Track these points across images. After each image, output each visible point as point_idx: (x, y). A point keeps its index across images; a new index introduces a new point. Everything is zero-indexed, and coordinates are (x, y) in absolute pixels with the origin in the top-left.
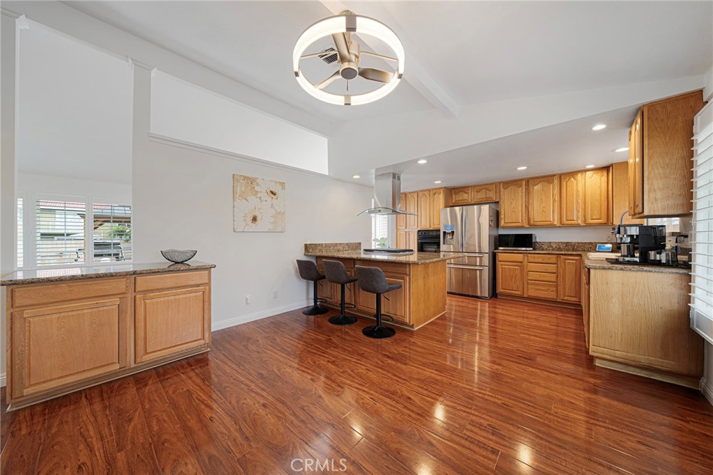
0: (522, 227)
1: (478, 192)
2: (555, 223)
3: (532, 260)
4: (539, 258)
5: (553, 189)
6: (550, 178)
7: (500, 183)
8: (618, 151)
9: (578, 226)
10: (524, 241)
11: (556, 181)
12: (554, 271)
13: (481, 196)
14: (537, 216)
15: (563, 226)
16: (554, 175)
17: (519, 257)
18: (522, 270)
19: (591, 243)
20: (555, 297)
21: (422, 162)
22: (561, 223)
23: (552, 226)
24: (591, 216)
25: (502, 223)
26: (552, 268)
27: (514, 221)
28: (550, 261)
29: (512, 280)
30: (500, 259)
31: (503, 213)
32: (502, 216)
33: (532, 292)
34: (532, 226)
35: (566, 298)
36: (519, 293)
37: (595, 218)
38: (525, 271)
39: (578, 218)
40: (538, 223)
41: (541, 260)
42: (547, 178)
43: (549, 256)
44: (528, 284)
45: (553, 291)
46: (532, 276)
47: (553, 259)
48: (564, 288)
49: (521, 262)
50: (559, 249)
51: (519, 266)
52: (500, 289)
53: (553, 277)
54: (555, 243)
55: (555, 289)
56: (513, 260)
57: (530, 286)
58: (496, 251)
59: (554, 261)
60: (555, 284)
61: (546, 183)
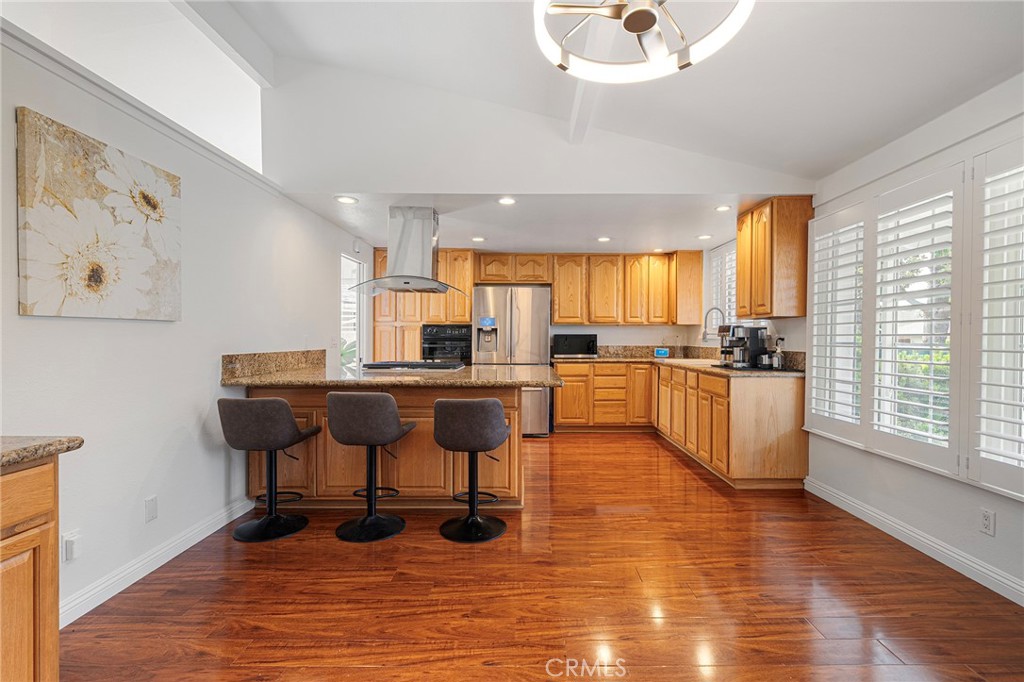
0: (581, 324)
1: (522, 264)
2: (620, 320)
3: (601, 372)
4: (607, 369)
5: (616, 274)
6: (614, 257)
7: (553, 255)
8: (701, 238)
9: (640, 325)
10: (588, 345)
11: (620, 264)
12: (623, 386)
13: (526, 271)
14: (599, 311)
15: (627, 325)
16: (618, 255)
17: (584, 368)
18: (587, 389)
19: (648, 347)
20: (624, 421)
21: (507, 201)
22: (625, 321)
23: (616, 324)
24: (654, 312)
25: (556, 318)
26: (621, 382)
27: (572, 316)
28: (619, 372)
29: (575, 402)
30: (558, 373)
31: (557, 301)
32: (558, 307)
33: (600, 418)
34: (592, 323)
35: (636, 420)
36: (583, 420)
37: (657, 315)
38: (591, 388)
39: (641, 315)
40: (599, 320)
41: (610, 372)
42: (610, 258)
43: (618, 365)
44: (594, 406)
45: (621, 413)
46: (600, 394)
47: (622, 368)
48: (634, 407)
49: (587, 376)
50: (617, 355)
51: (582, 381)
52: (559, 420)
53: (620, 394)
55: (623, 410)
56: (577, 373)
57: (596, 409)
58: (553, 361)
59: (623, 371)
60: (624, 402)
61: (609, 264)
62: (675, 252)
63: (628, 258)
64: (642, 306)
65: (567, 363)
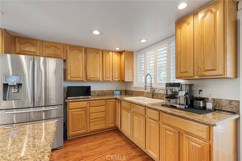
0: (82, 81)
1: (47, 47)
2: (101, 79)
3: (93, 105)
4: (96, 103)
5: (99, 58)
6: (97, 50)
7: (67, 45)
9: (109, 81)
11: (101, 54)
12: (104, 110)
13: (50, 52)
14: (91, 75)
15: (104, 81)
16: (100, 50)
17: (84, 104)
18: (86, 114)
20: (104, 127)
22: (103, 80)
23: (99, 81)
24: (115, 77)
25: (69, 78)
26: (103, 108)
27: (77, 77)
28: (102, 104)
29: (79, 123)
30: (70, 108)
31: (69, 69)
32: (69, 72)
33: (93, 128)
34: (88, 80)
35: (109, 125)
36: (84, 131)
37: (116, 77)
38: (88, 113)
39: (110, 77)
40: (91, 79)
41: (97, 105)
42: (96, 51)
43: (101, 101)
44: (90, 122)
45: (103, 123)
46: (92, 116)
47: (103, 102)
48: (109, 119)
49: (86, 108)
51: (83, 111)
52: (70, 133)
54: (97, 91)
55: (104, 122)
56: (81, 107)
57: (91, 124)
58: (66, 101)
59: (104, 103)
60: (104, 118)
61: (96, 54)
62: (124, 51)
63: (104, 52)
64: (110, 73)
65: (74, 102)
